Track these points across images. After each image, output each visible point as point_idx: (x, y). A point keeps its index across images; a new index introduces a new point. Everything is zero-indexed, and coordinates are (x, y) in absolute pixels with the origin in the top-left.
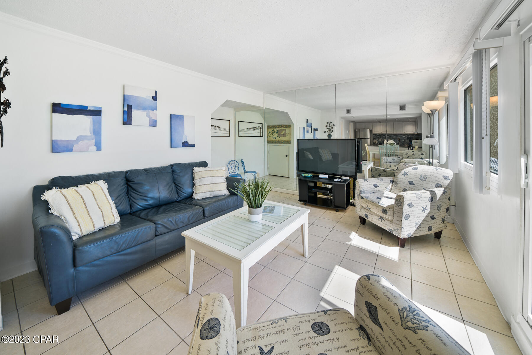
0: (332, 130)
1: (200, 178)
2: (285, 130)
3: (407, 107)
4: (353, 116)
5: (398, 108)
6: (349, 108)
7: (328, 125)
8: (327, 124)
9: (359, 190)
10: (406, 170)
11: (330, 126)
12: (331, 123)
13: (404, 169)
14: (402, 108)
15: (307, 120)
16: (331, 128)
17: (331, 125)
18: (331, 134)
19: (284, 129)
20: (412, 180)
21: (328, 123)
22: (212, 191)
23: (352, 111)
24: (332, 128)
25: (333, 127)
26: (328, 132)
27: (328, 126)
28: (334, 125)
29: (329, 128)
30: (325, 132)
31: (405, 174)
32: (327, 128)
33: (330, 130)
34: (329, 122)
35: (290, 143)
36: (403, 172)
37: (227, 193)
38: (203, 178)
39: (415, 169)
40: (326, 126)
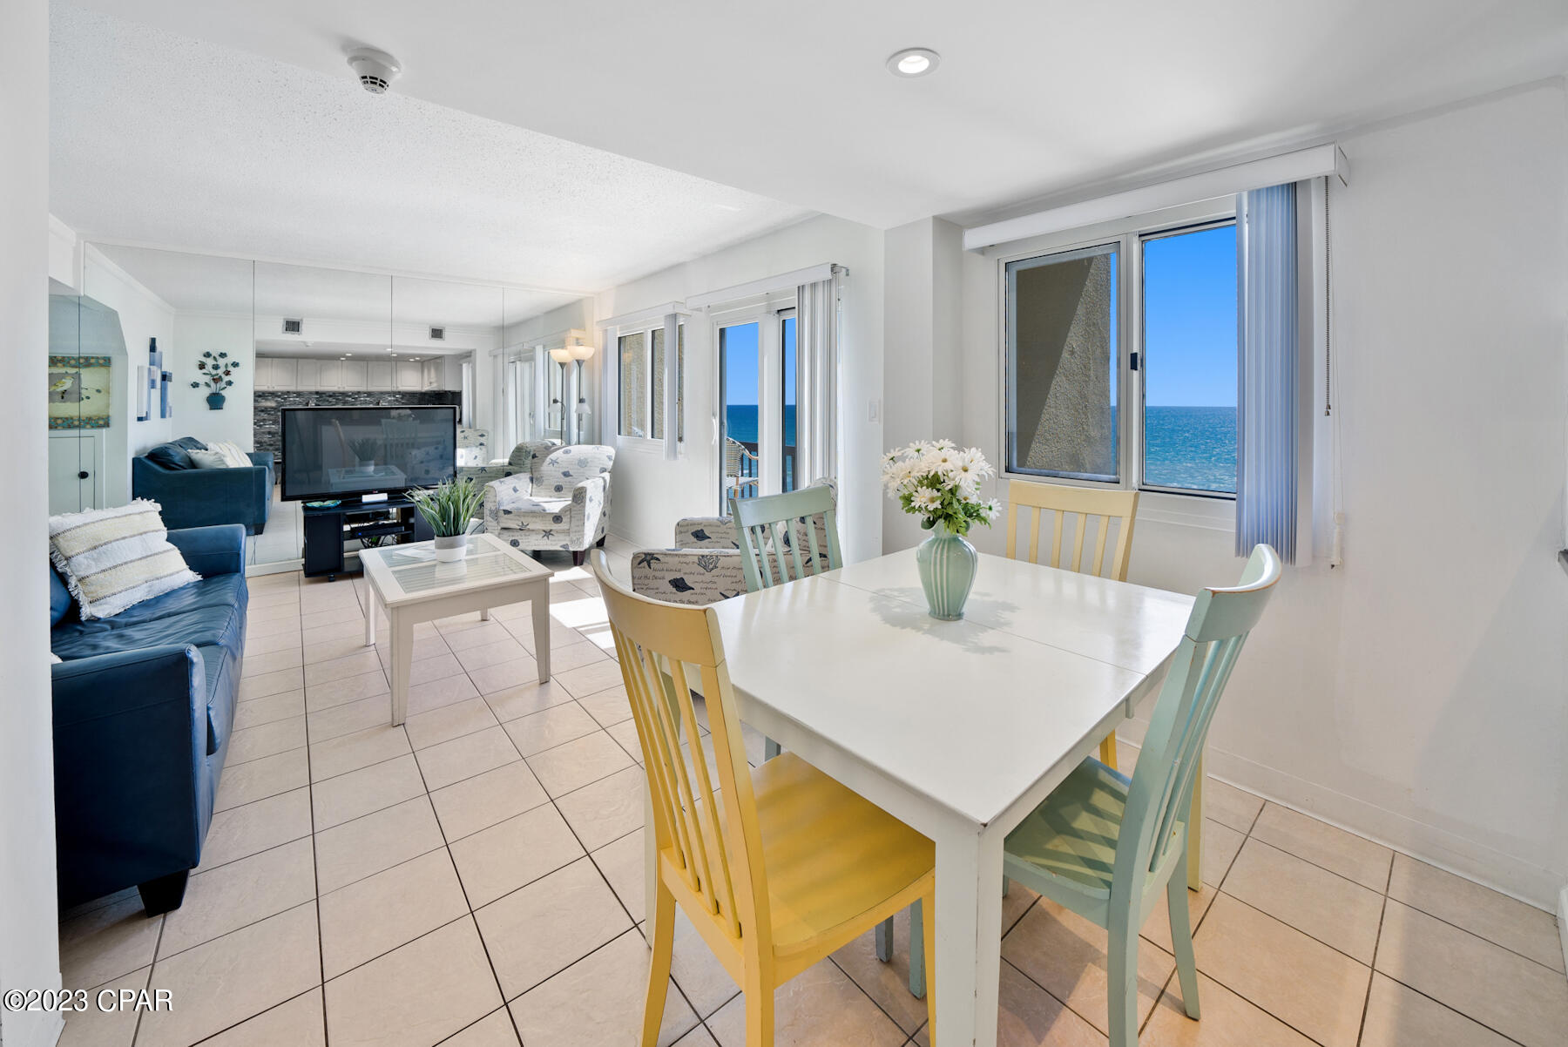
0: (226, 379)
1: (95, 548)
2: (78, 377)
3: (446, 334)
4: (305, 342)
5: (428, 333)
6: (296, 318)
7: (210, 362)
8: (204, 360)
9: (495, 502)
10: (553, 456)
11: (216, 367)
12: (223, 355)
13: (548, 455)
14: (437, 333)
15: (153, 341)
16: (220, 372)
17: (221, 362)
18: (223, 393)
19: (74, 371)
20: (566, 470)
21: (208, 355)
22: (158, 579)
23: (303, 327)
24: (227, 373)
25: (231, 368)
26: (207, 385)
27: (209, 368)
28: (235, 365)
29: (214, 372)
30: (195, 385)
31: (553, 462)
32: (204, 371)
33: (217, 380)
34: (215, 353)
35: (107, 425)
36: (548, 460)
37: (192, 577)
38: (109, 545)
39: (566, 452)
40: (202, 366)
